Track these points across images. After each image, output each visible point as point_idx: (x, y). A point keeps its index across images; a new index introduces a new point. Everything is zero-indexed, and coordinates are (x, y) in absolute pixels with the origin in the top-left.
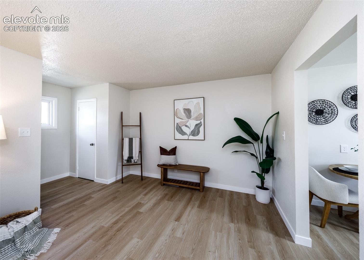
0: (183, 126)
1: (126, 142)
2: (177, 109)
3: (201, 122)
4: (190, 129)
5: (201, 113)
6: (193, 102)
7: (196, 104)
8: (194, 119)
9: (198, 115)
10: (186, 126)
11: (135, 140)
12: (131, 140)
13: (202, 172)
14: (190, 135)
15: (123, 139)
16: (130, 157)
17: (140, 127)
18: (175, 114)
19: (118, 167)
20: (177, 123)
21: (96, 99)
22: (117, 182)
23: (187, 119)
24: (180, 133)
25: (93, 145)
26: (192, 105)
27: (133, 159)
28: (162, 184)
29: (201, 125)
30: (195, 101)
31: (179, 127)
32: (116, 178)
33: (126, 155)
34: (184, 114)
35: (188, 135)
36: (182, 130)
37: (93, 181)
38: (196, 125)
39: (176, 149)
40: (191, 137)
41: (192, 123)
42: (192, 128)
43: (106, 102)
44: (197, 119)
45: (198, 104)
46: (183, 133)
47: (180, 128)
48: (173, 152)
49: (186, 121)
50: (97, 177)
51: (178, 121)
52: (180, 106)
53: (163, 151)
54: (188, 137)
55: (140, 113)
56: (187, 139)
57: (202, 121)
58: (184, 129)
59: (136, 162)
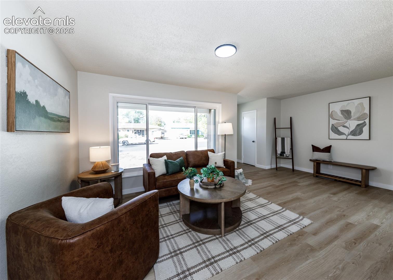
0: (340, 126)
1: (279, 140)
2: (332, 111)
3: (365, 122)
4: (349, 129)
5: (365, 113)
6: (354, 103)
7: (358, 104)
8: (354, 119)
9: (362, 115)
10: (344, 126)
11: (287, 139)
12: (283, 140)
13: (364, 169)
14: (348, 135)
15: (276, 139)
16: (283, 153)
17: (290, 129)
18: (331, 116)
19: (273, 159)
20: (333, 125)
21: (256, 110)
22: (271, 169)
23: (345, 120)
24: (335, 133)
25: (254, 142)
26: (352, 106)
27: (285, 153)
28: (315, 176)
29: (366, 125)
30: (357, 102)
31: (334, 128)
32: (271, 167)
33: (279, 151)
34: (341, 116)
35: (347, 135)
36: (338, 131)
37: (254, 166)
38: (358, 125)
39: (331, 148)
40: (350, 137)
41: (353, 124)
42: (353, 128)
43: (264, 112)
44: (358, 119)
45: (361, 104)
46: (340, 133)
47: (336, 128)
48: (328, 149)
49: (344, 122)
50: (257, 164)
51: (332, 122)
52: (337, 108)
53: (315, 149)
54: (346, 137)
55: (291, 118)
56: (345, 139)
57: (367, 121)
58: (341, 129)
59: (288, 157)
